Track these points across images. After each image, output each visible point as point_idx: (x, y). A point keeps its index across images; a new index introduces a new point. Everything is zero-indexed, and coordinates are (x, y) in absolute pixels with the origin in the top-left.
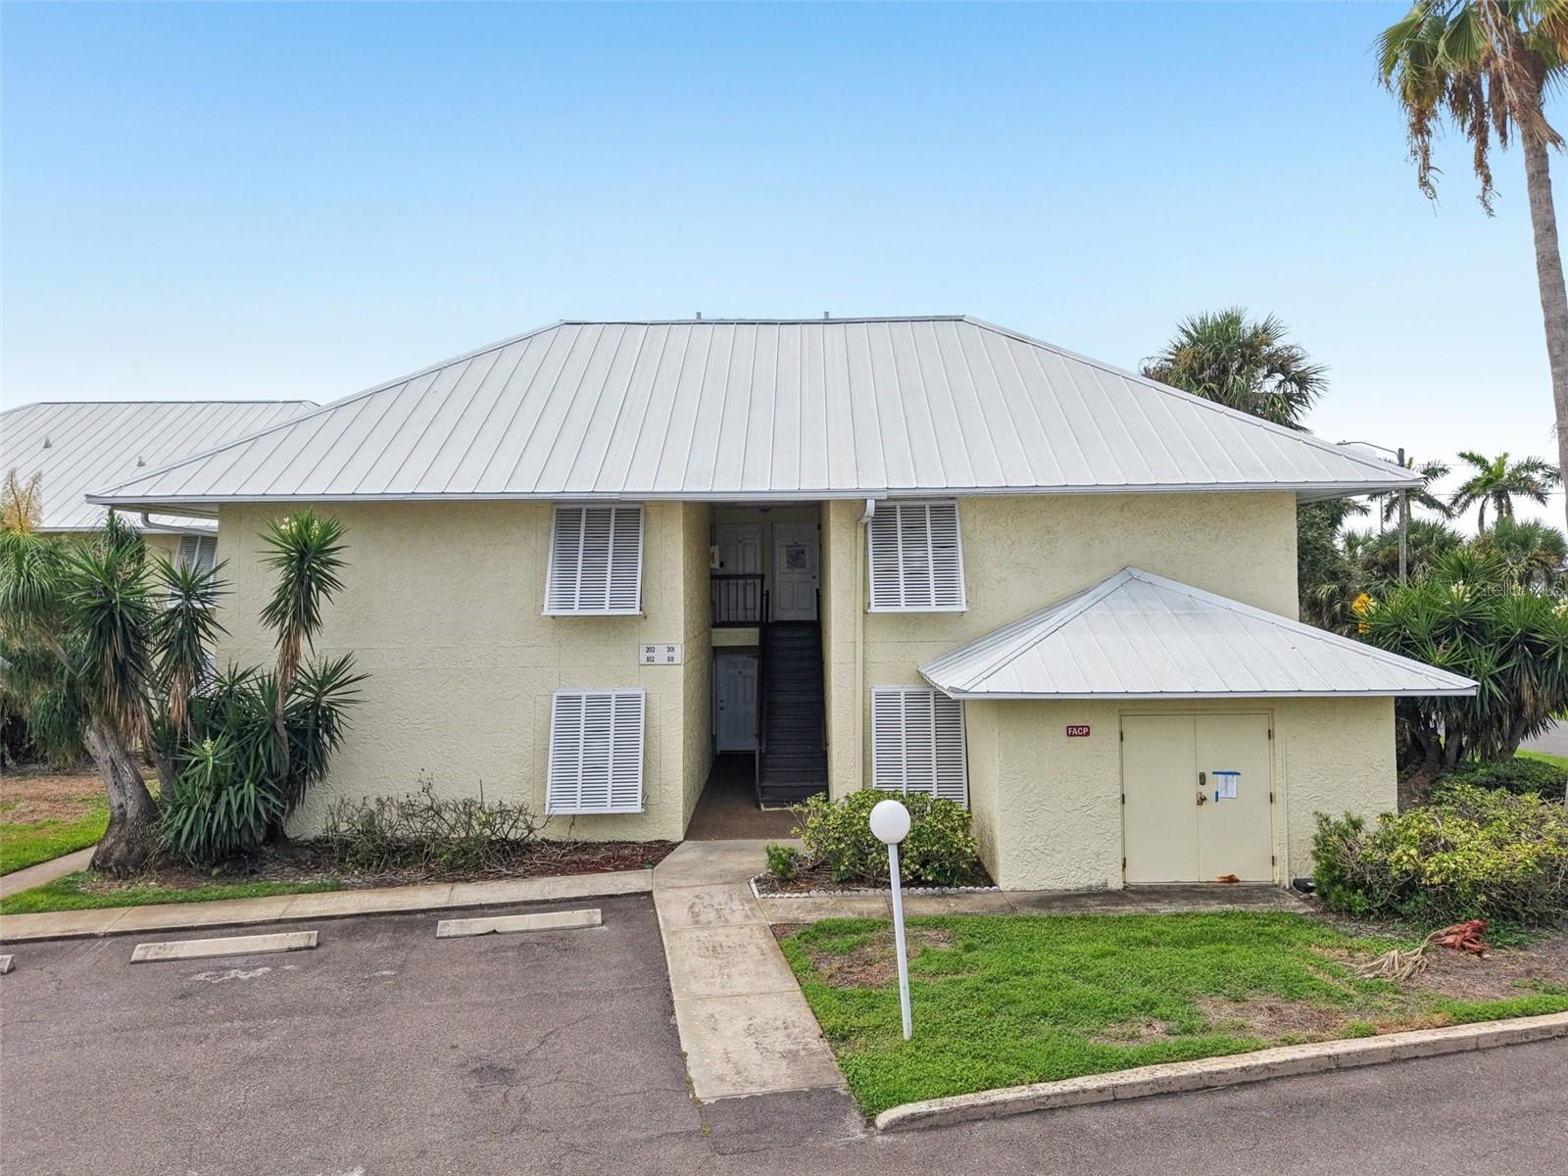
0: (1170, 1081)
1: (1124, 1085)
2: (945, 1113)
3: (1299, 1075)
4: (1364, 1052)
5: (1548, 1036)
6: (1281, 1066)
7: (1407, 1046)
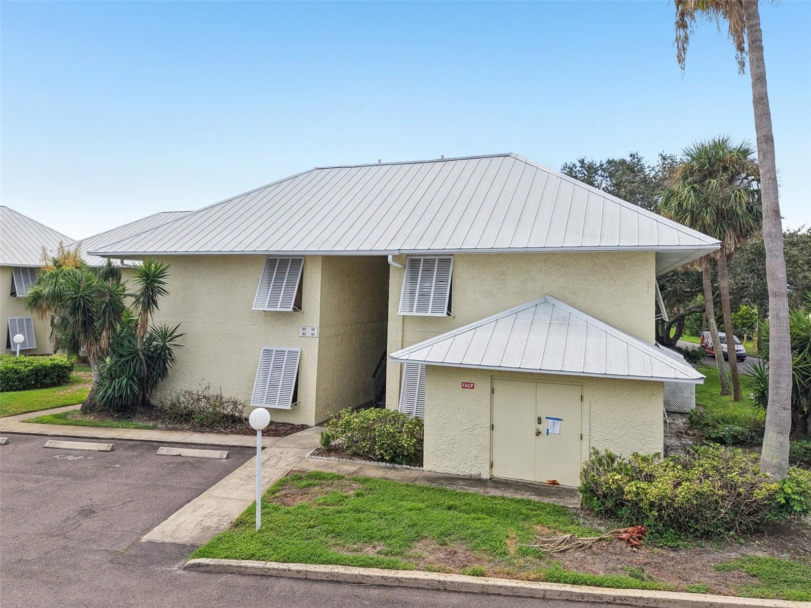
0: (338, 575)
1: (312, 572)
2: (215, 566)
3: (418, 588)
4: (463, 584)
5: (600, 601)
6: (407, 581)
7: (493, 586)
